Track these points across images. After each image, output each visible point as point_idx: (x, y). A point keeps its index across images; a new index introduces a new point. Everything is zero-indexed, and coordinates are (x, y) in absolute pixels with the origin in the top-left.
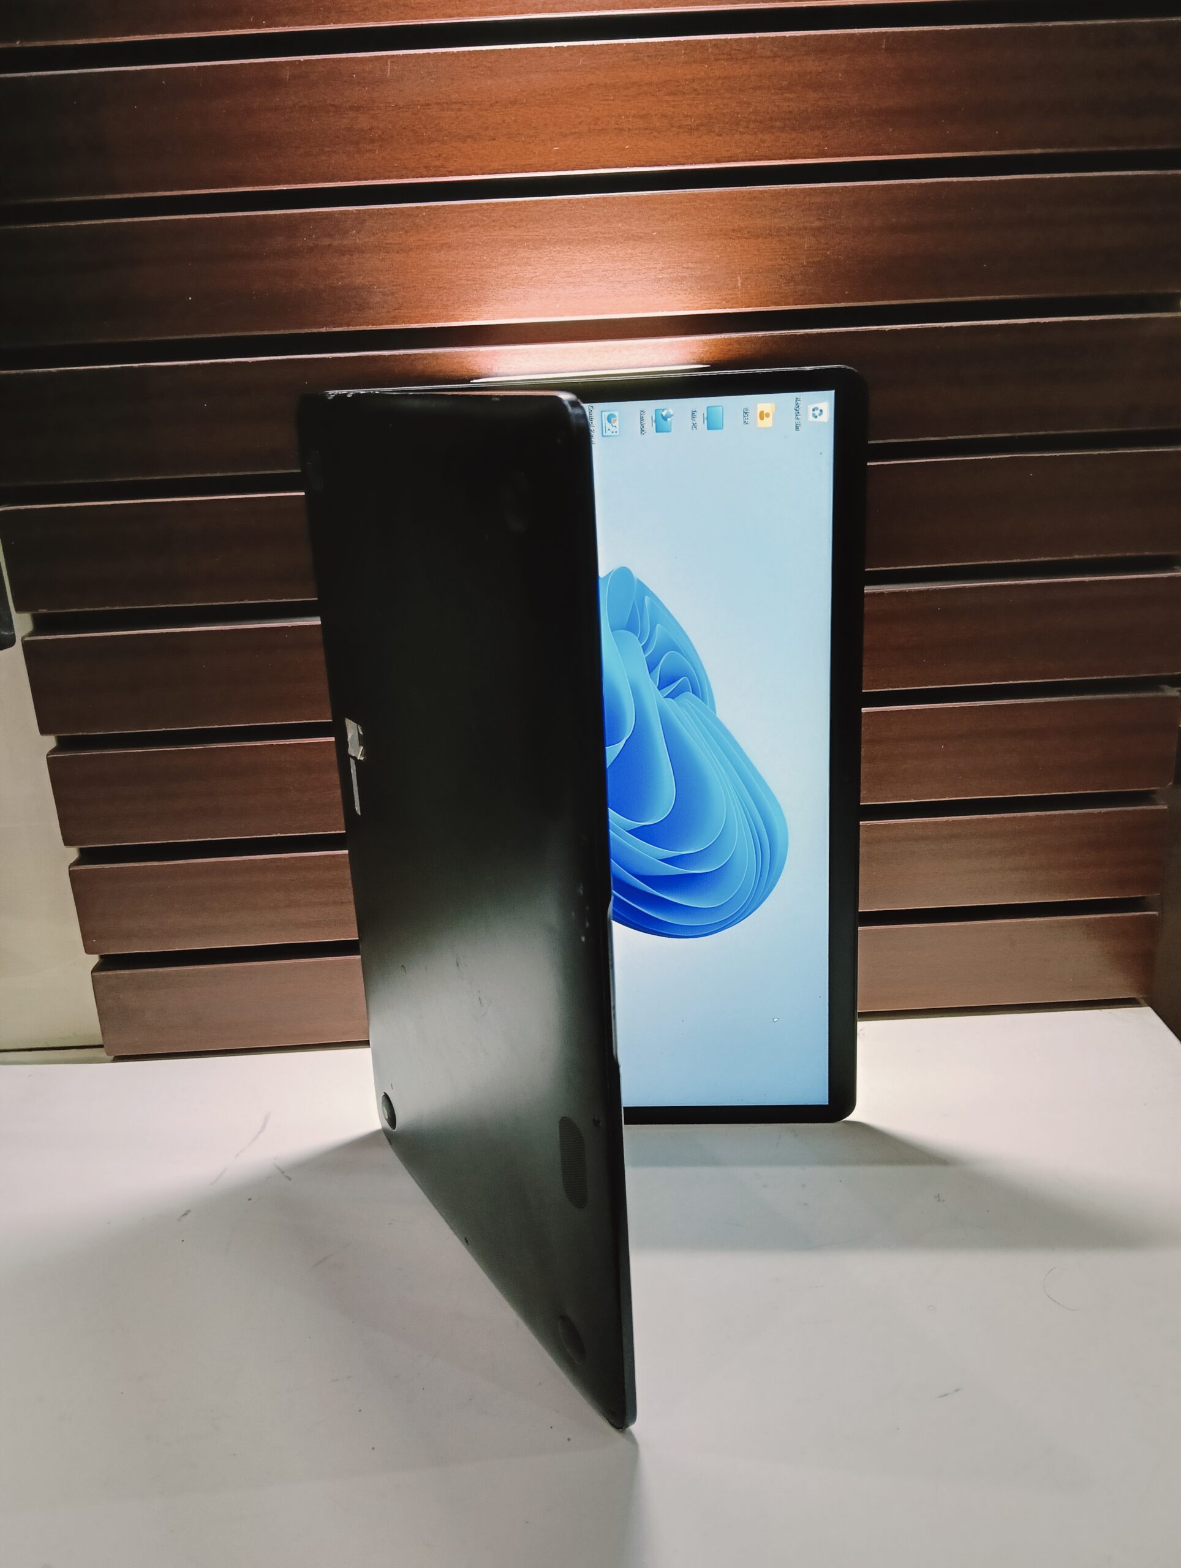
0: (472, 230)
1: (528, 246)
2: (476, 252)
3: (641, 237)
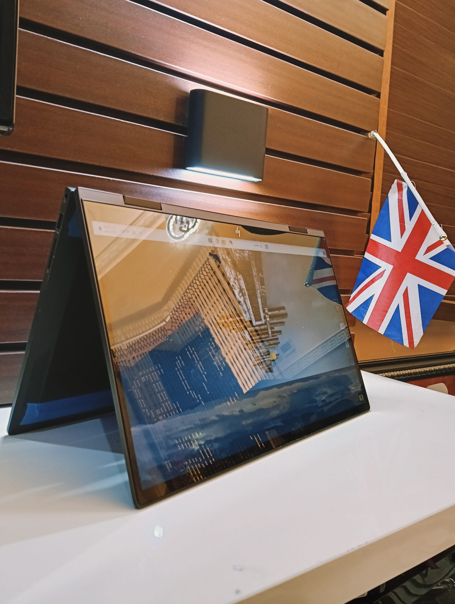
0: (193, 36)
1: (210, 50)
2: (193, 45)
3: (244, 61)
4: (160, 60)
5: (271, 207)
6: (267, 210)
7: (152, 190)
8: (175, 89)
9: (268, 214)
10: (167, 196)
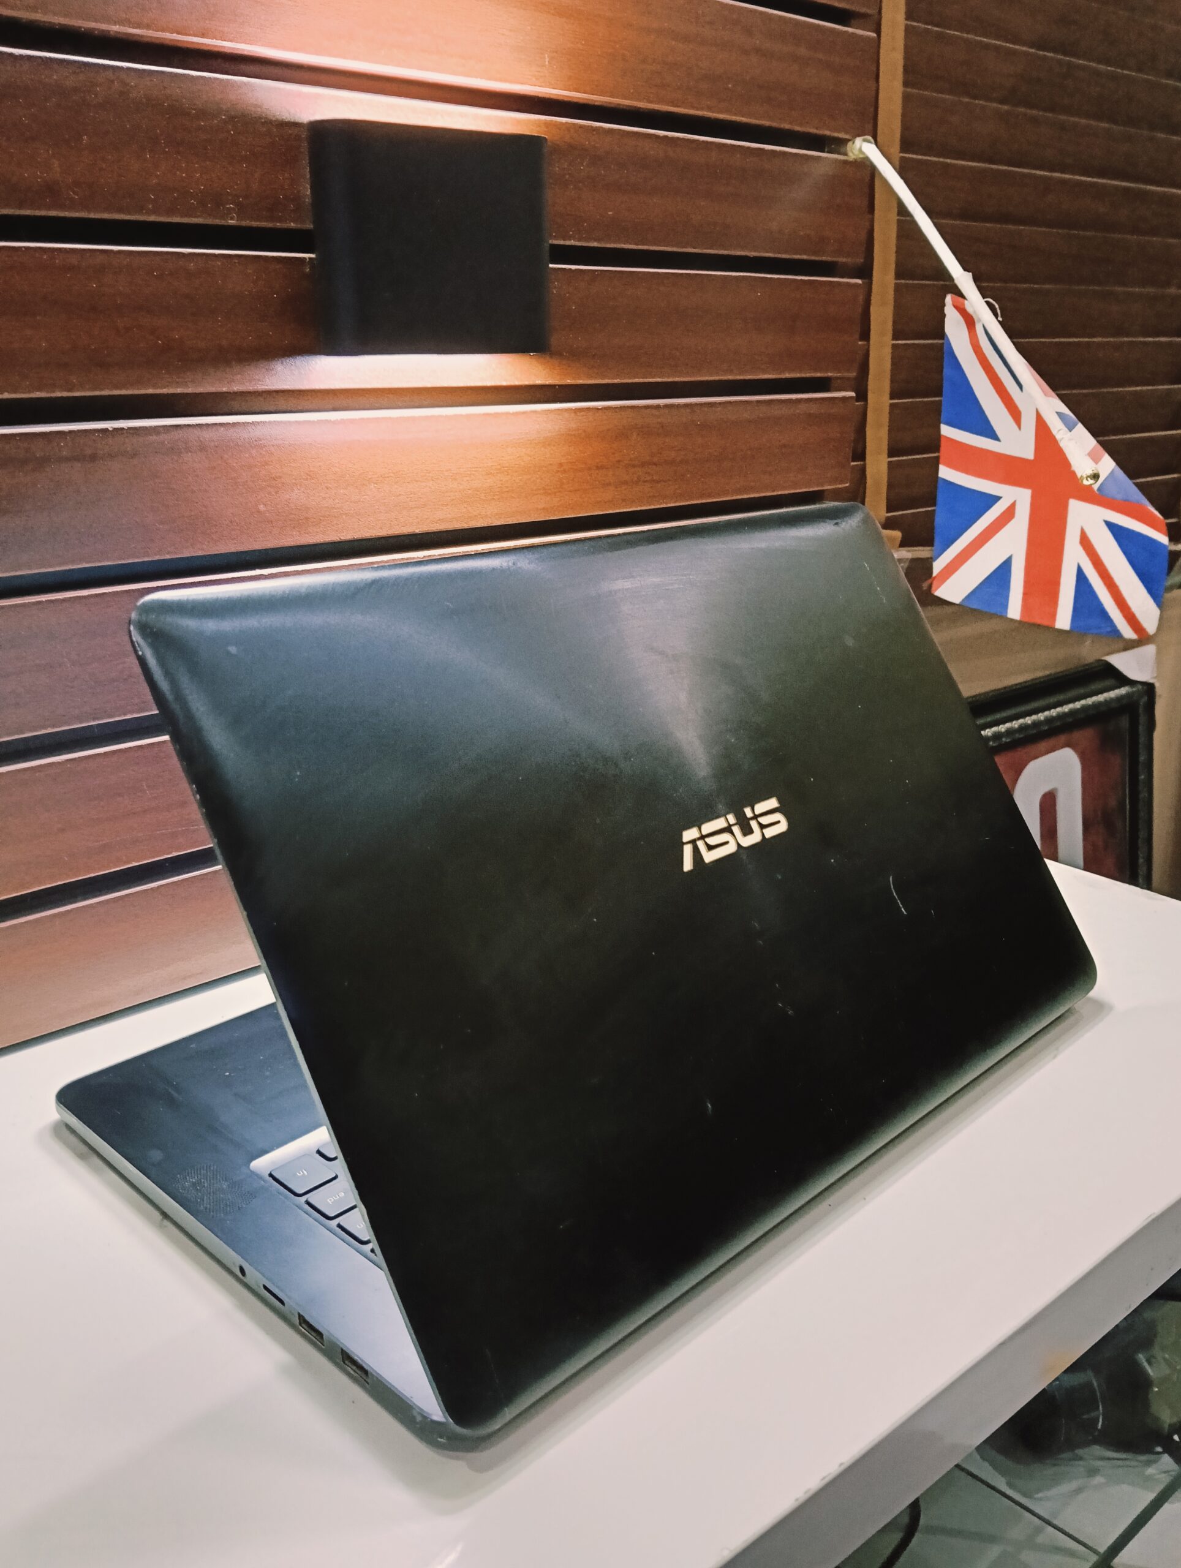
4: (203, 36)
5: (583, 416)
6: (573, 425)
7: (231, 433)
8: (260, 118)
9: (574, 435)
10: (280, 442)
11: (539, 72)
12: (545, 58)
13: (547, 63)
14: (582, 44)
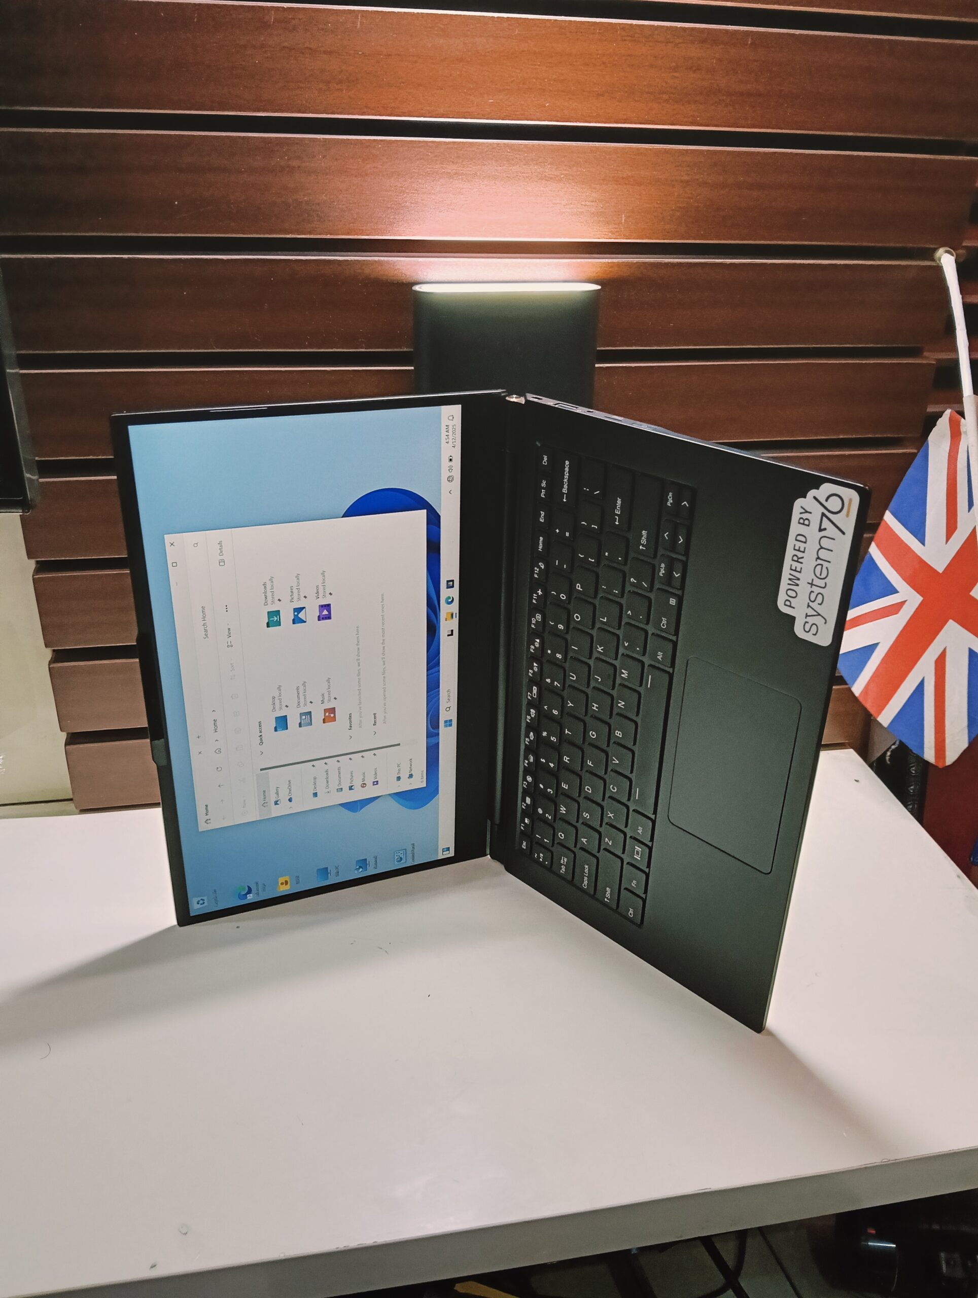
0: (418, 162)
11: (616, 228)
12: (622, 217)
13: (623, 221)
14: (657, 203)
